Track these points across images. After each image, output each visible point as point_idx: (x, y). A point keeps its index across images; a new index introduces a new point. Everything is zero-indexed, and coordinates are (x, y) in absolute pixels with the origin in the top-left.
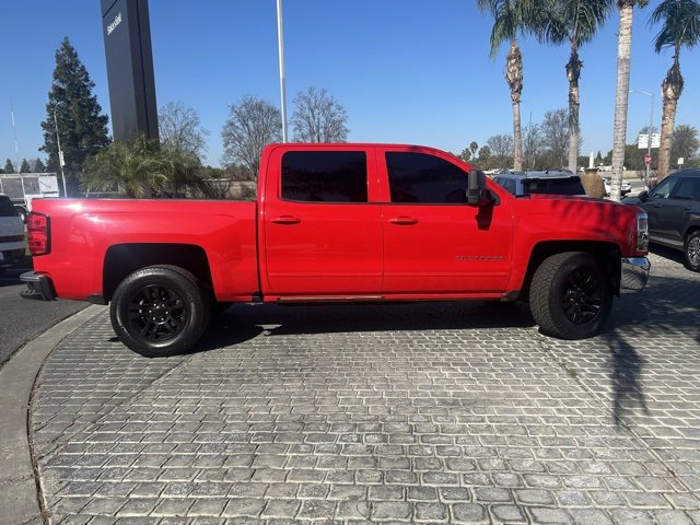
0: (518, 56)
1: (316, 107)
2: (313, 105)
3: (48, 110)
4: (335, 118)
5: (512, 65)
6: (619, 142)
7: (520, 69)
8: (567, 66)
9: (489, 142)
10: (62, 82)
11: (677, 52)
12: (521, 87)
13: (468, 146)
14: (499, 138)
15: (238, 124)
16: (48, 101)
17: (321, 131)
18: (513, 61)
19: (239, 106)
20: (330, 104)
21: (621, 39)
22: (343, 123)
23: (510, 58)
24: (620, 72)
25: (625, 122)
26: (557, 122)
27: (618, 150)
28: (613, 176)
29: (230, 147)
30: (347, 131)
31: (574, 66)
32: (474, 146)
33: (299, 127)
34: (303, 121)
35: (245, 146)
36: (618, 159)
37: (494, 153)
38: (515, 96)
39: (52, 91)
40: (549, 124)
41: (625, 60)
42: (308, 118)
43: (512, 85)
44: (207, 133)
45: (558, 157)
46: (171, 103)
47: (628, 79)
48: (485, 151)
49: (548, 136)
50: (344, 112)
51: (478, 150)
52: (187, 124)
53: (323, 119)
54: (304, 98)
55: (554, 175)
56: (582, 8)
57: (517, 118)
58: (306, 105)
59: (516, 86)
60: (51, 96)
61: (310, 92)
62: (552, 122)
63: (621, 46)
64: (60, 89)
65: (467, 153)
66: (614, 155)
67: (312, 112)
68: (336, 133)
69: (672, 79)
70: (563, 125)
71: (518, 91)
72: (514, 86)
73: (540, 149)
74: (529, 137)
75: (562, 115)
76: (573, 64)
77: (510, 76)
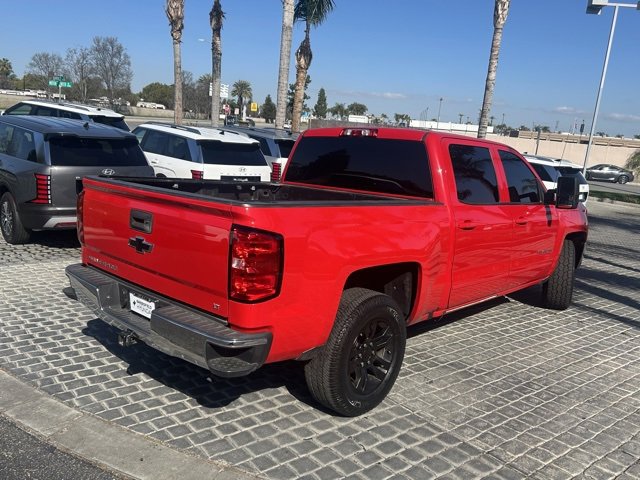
11: (308, 28)
27: (282, 110)
31: (218, 15)
36: (281, 118)
38: (177, 35)
41: (290, 28)
43: (174, 23)
59: (179, 25)
63: (286, 14)
69: (305, 51)
70: (113, 56)
71: (180, 30)
72: (176, 24)
73: (91, 76)
74: (78, 61)
75: (112, 43)
76: (217, 13)
77: (172, 12)
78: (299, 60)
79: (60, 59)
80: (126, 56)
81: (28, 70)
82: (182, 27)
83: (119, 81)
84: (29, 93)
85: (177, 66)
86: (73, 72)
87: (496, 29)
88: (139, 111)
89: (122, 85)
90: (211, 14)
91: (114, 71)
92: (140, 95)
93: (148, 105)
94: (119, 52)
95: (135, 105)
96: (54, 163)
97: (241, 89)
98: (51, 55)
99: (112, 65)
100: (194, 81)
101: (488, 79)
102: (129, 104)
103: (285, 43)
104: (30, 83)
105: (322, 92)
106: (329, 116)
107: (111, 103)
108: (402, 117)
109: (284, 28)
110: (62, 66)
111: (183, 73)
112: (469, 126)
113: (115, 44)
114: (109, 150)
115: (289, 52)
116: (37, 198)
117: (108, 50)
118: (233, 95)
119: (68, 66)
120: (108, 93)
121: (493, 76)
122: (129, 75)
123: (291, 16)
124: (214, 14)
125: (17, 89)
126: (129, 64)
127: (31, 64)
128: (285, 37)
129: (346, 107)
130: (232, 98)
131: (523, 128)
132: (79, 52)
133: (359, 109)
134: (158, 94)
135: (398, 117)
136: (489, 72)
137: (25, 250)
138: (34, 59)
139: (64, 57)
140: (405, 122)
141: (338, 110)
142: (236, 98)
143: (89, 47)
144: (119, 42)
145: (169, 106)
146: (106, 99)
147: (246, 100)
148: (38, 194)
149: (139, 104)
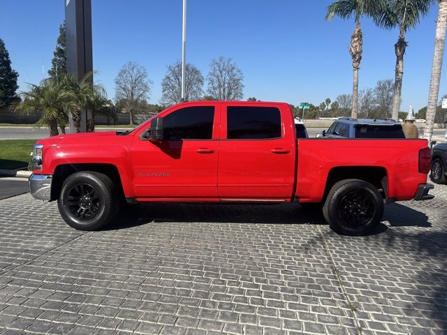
0: (360, 36)
1: (224, 69)
2: (221, 68)
3: (53, 63)
4: (236, 77)
5: (355, 42)
6: (433, 101)
7: (361, 45)
8: (396, 46)
9: (338, 99)
10: (62, 45)
12: (360, 58)
13: (325, 101)
14: (345, 96)
15: (172, 78)
16: (53, 57)
17: (226, 85)
18: (356, 39)
19: (174, 67)
20: (233, 68)
21: (439, 24)
22: (241, 81)
23: (353, 37)
24: (436, 49)
25: (438, 87)
26: (385, 88)
27: (431, 107)
28: (426, 126)
29: (166, 92)
30: (243, 86)
31: (401, 45)
32: (328, 101)
33: (212, 82)
34: (215, 78)
35: (176, 92)
36: (431, 114)
37: (341, 106)
38: (355, 64)
39: (56, 51)
40: (379, 89)
41: (441, 40)
42: (218, 76)
43: (354, 57)
44: (152, 83)
45: (385, 111)
46: (130, 63)
47: (443, 54)
48: (335, 104)
49: (378, 97)
50: (242, 74)
51: (331, 103)
52: (140, 76)
53: (228, 78)
54: (216, 63)
55: (380, 122)
56: (409, 4)
57: (356, 81)
58: (217, 68)
59: (357, 57)
60: (55, 54)
61: (220, 60)
62: (382, 88)
63: (438, 30)
64: (61, 50)
65: (323, 106)
66: (428, 110)
67: (221, 72)
68: (235, 87)
70: (390, 90)
74: (365, 97)
75: (389, 83)
77: (353, 50)
99: (388, 97)
124: (398, 45)
132: (366, 92)
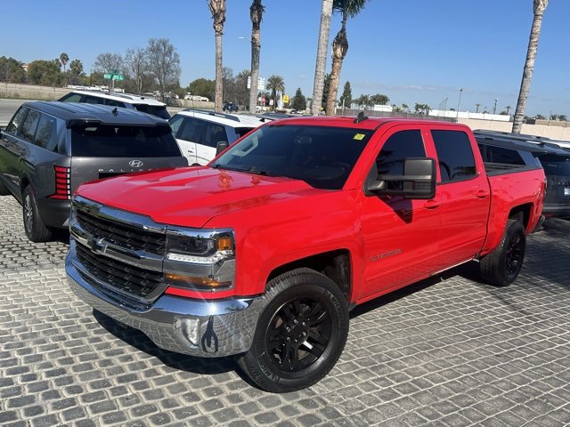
11: (345, 19)
13: (59, 57)
14: (109, 56)
32: (65, 58)
38: (219, 27)
48: (77, 64)
51: (70, 62)
57: (219, 50)
59: (221, 18)
63: (325, 3)
65: (57, 64)
69: (341, 41)
70: (166, 55)
71: (222, 23)
72: (218, 17)
73: (146, 73)
74: (136, 60)
75: (164, 44)
76: (257, 7)
77: (215, 6)
78: (335, 50)
79: (120, 59)
80: (176, 55)
81: (93, 68)
82: (224, 20)
83: (170, 77)
84: (94, 88)
85: (219, 58)
86: (131, 70)
87: (536, 16)
88: (186, 103)
89: (172, 81)
90: (252, 9)
91: (166, 68)
92: (188, 90)
93: (194, 98)
94: (170, 52)
95: (183, 98)
96: (76, 153)
97: (275, 83)
98: (113, 55)
99: (164, 63)
100: (234, 76)
101: (526, 67)
102: (177, 97)
103: (323, 32)
104: (97, 79)
105: (348, 84)
106: (353, 106)
107: (162, 96)
108: (421, 107)
109: (322, 18)
110: (121, 65)
111: (225, 70)
112: (486, 115)
113: (167, 44)
114: (141, 138)
115: (327, 41)
116: (56, 193)
117: (162, 50)
118: (268, 88)
119: (127, 64)
120: (160, 88)
121: (531, 63)
122: (178, 72)
123: (331, 5)
124: (255, 8)
125: (85, 85)
126: (178, 62)
127: (97, 63)
128: (323, 26)
129: (369, 99)
130: (267, 91)
131: (540, 117)
132: (136, 52)
133: (382, 100)
134: (203, 88)
135: (418, 107)
136: (528, 59)
137: (45, 250)
138: (99, 59)
139: (123, 57)
140: (425, 111)
141: (363, 100)
142: (271, 91)
143: (145, 48)
144: (170, 43)
145: (212, 99)
146: (158, 93)
147: (279, 93)
148: (57, 188)
149: (186, 97)
